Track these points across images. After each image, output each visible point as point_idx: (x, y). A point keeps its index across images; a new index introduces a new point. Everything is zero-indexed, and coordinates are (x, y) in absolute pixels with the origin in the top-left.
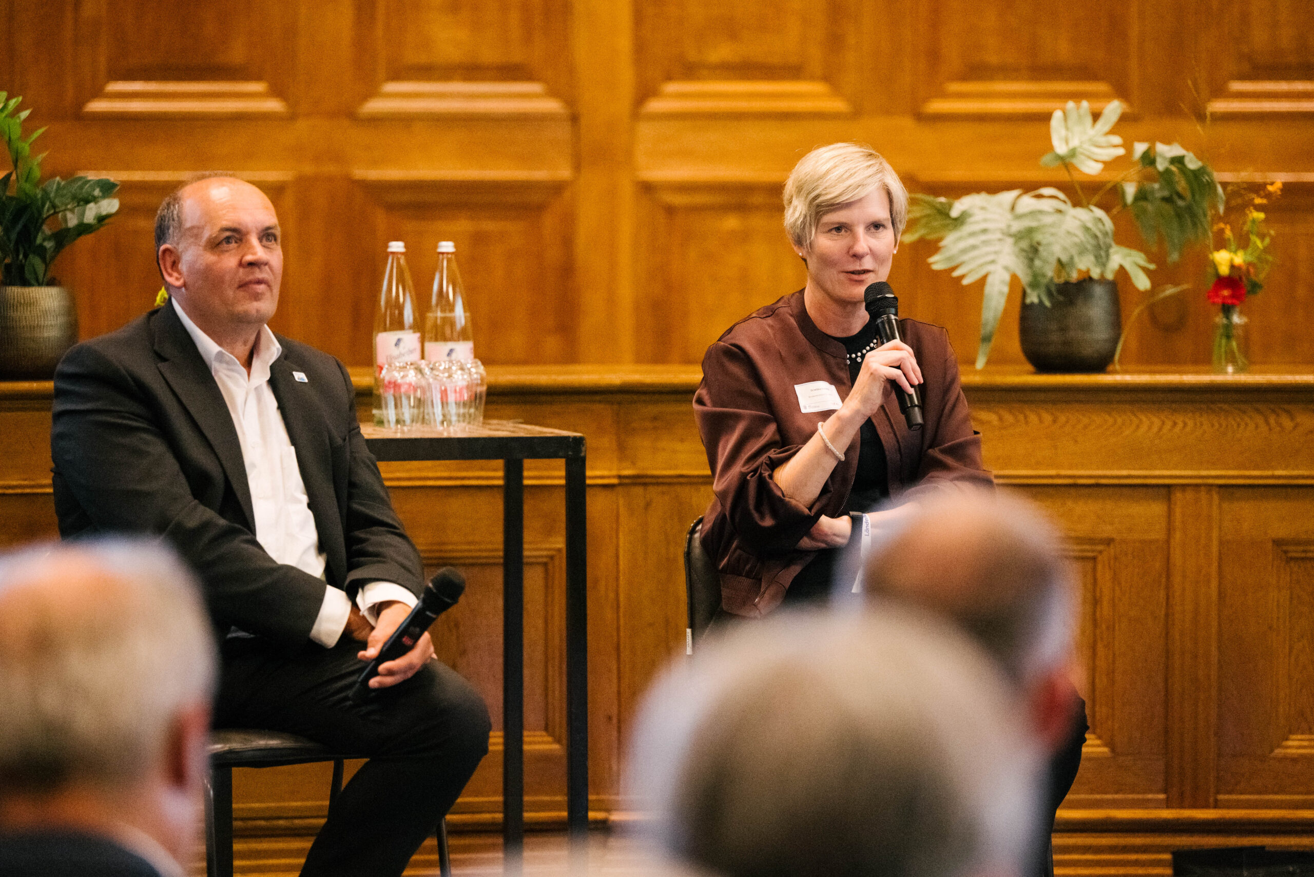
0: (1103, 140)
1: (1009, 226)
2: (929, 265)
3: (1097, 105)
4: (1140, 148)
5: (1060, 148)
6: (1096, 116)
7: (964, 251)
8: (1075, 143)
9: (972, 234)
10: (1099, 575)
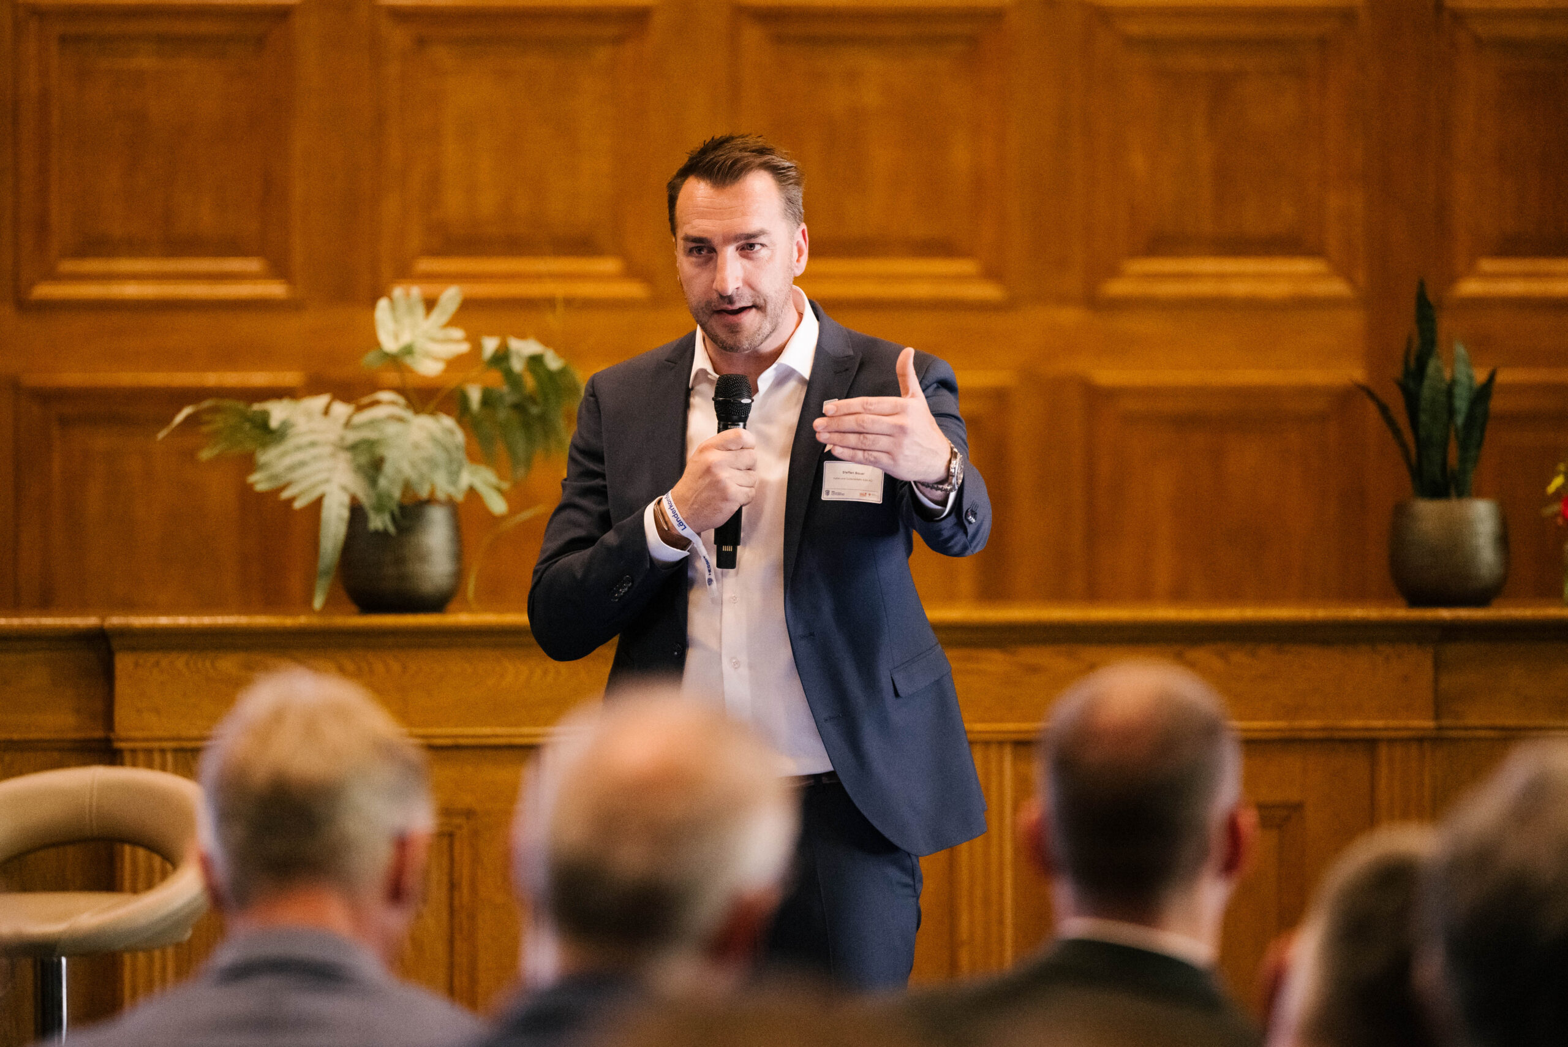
0: (441, 334)
1: (342, 439)
2: (252, 485)
3: (431, 289)
4: (490, 345)
5: (389, 343)
6: (430, 304)
7: (292, 468)
8: (406, 338)
9: (299, 448)
10: (457, 851)
